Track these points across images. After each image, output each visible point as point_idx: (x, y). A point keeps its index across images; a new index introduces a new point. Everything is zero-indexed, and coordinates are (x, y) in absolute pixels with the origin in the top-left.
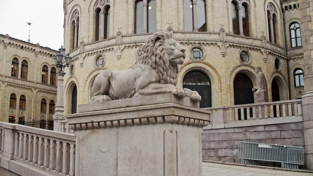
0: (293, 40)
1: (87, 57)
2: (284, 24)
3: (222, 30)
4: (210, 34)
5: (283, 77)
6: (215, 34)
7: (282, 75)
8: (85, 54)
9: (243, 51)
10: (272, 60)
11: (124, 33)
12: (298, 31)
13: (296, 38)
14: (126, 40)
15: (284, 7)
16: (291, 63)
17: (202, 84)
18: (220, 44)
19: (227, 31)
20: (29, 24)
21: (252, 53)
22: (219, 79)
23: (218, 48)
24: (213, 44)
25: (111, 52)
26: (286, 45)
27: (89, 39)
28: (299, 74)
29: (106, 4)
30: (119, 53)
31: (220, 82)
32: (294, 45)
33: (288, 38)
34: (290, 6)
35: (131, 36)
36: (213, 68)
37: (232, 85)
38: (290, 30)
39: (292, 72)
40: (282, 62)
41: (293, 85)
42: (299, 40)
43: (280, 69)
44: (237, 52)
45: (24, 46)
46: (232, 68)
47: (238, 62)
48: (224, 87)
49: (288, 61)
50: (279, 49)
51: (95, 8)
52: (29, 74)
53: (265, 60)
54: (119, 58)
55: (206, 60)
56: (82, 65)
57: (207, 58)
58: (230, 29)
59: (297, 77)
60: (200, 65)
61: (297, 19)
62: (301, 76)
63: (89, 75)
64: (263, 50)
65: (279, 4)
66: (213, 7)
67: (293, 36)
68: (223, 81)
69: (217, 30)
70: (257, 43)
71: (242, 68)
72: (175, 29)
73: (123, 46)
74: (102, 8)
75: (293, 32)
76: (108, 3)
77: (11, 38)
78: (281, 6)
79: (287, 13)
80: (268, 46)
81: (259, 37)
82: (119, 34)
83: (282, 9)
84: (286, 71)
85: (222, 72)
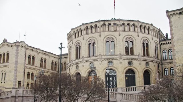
0: (164, 57)
1: (85, 63)
2: (161, 50)
3: (139, 54)
4: (135, 56)
5: (161, 71)
6: (137, 56)
7: (160, 70)
8: (85, 61)
9: (147, 62)
10: (157, 65)
11: (102, 54)
12: (166, 53)
13: (165, 56)
14: (103, 57)
15: (161, 44)
16: (163, 66)
17: (132, 75)
18: (139, 60)
19: (141, 55)
20: (25, 35)
21: (150, 63)
22: (139, 73)
23: (138, 61)
24: (136, 60)
25: (96, 62)
26: (161, 59)
27: (86, 56)
28: (166, 70)
29: (93, 42)
30: (100, 62)
31: (139, 74)
32: (164, 59)
33: (162, 56)
34: (163, 43)
35: (105, 56)
36: (136, 69)
37: (143, 75)
38: (163, 53)
39: (163, 69)
40: (160, 65)
41: (164, 74)
42: (166, 57)
43: (159, 68)
44: (144, 63)
45: (45, 53)
46: (143, 69)
47: (145, 66)
48: (140, 76)
49: (162, 65)
50: (159, 61)
51: (89, 43)
52: (46, 66)
53: (154, 66)
54: (100, 64)
55: (133, 66)
56: (83, 66)
57: (134, 65)
58: (142, 54)
59: (165, 71)
60: (132, 68)
61: (166, 49)
62: (167, 71)
63: (87, 70)
64: (154, 62)
65: (159, 42)
66: (136, 45)
67: (164, 55)
68: (140, 73)
69: (137, 54)
70: (152, 59)
71: (147, 69)
72: (122, 54)
73: (102, 60)
74: (92, 43)
75: (164, 53)
76: (94, 42)
77: (40, 50)
78: (160, 43)
79: (162, 46)
80: (155, 60)
81: (152, 57)
82: (100, 55)
83: (160, 45)
84: (161, 69)
85: (139, 70)
